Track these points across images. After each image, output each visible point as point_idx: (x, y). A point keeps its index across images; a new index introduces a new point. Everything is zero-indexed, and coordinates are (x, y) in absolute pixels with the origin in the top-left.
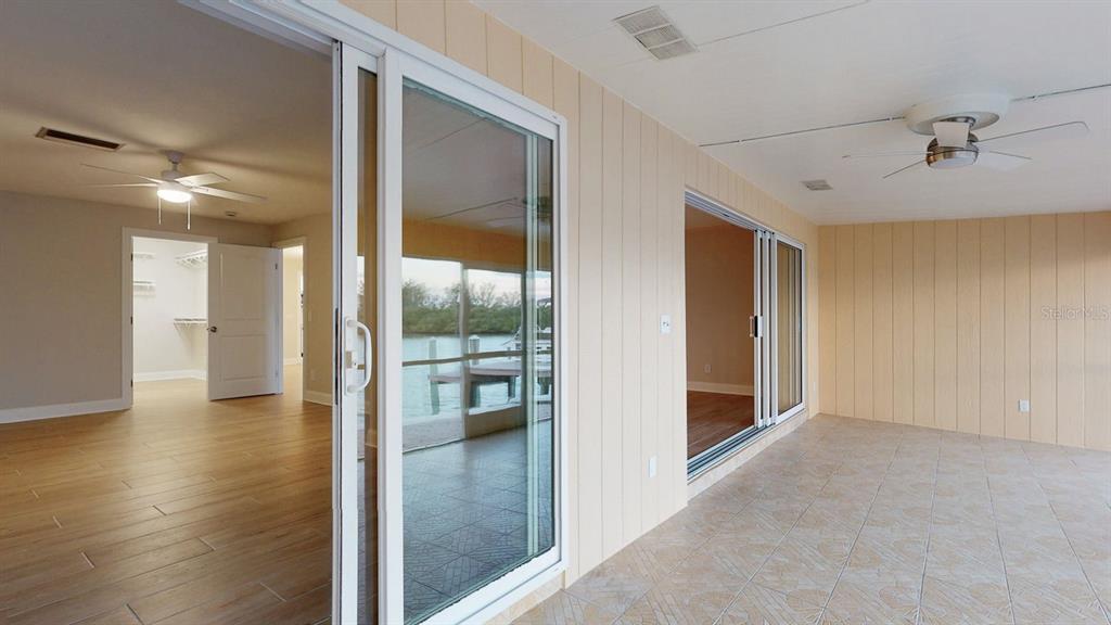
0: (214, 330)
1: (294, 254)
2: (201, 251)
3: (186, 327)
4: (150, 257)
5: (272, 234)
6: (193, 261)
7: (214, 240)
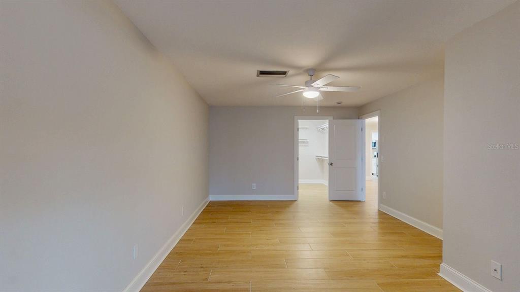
0: (331, 164)
1: (372, 120)
2: (325, 124)
3: (320, 160)
4: (306, 128)
5: (359, 111)
6: (323, 129)
7: (331, 118)
